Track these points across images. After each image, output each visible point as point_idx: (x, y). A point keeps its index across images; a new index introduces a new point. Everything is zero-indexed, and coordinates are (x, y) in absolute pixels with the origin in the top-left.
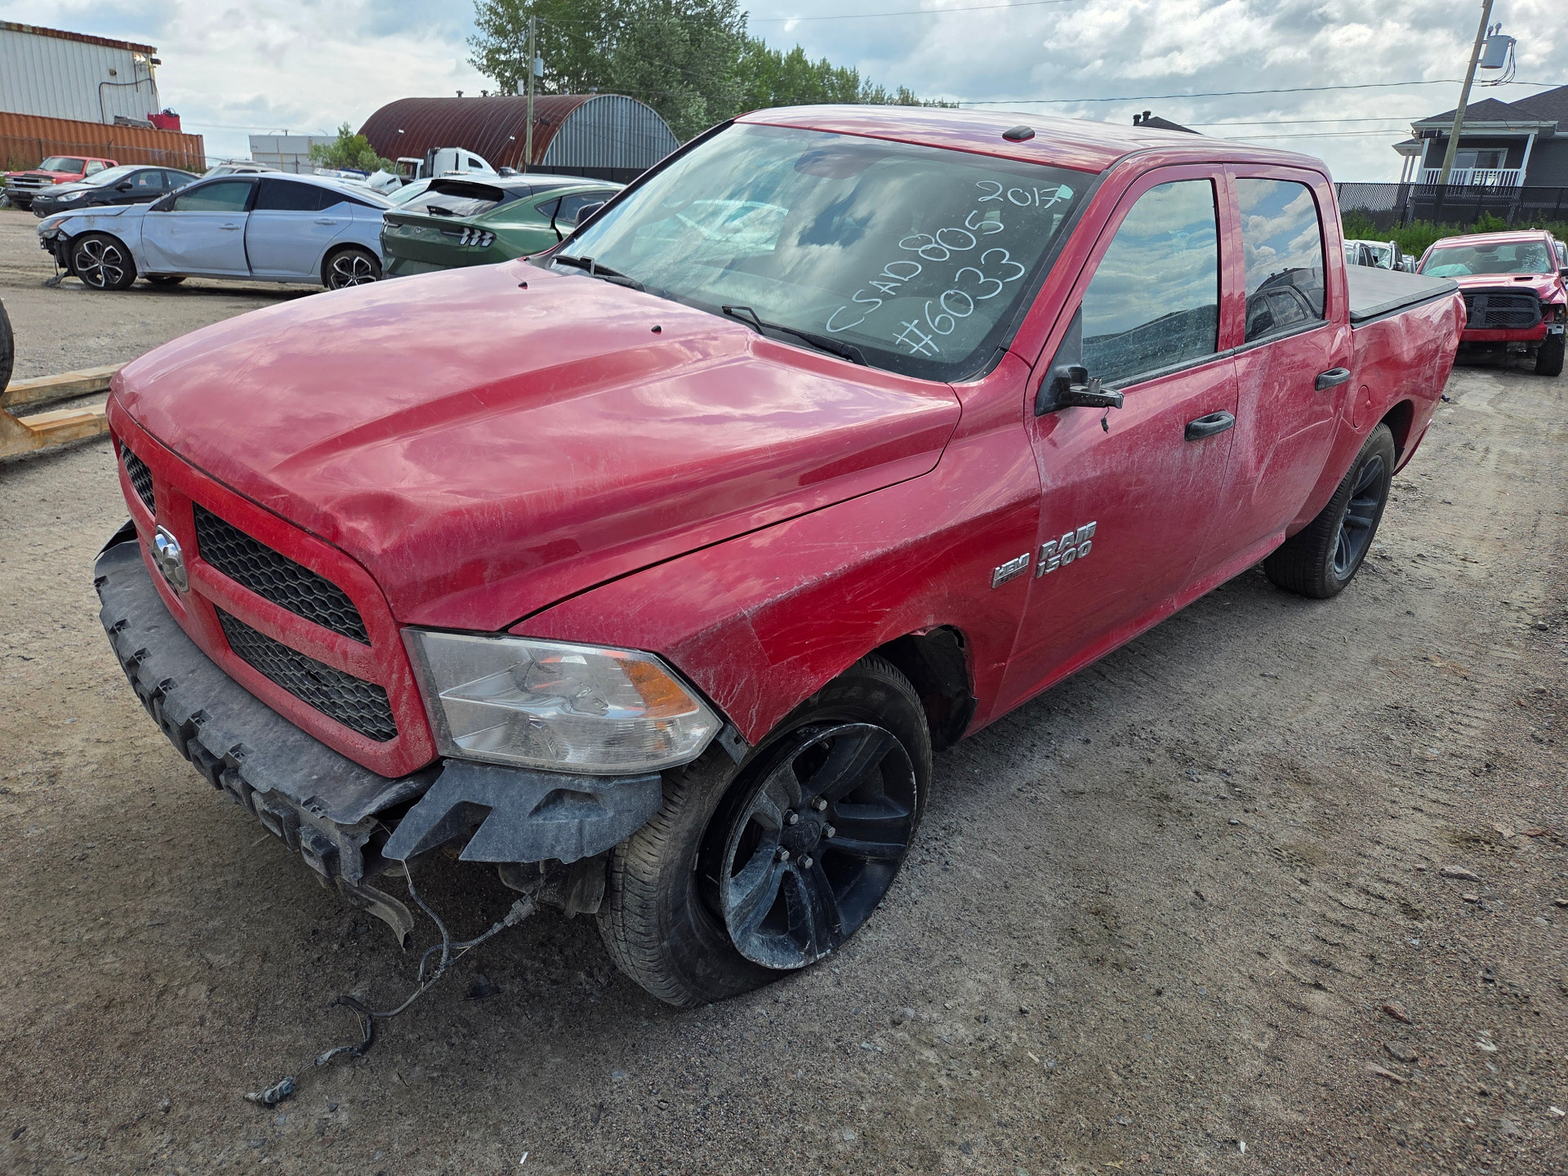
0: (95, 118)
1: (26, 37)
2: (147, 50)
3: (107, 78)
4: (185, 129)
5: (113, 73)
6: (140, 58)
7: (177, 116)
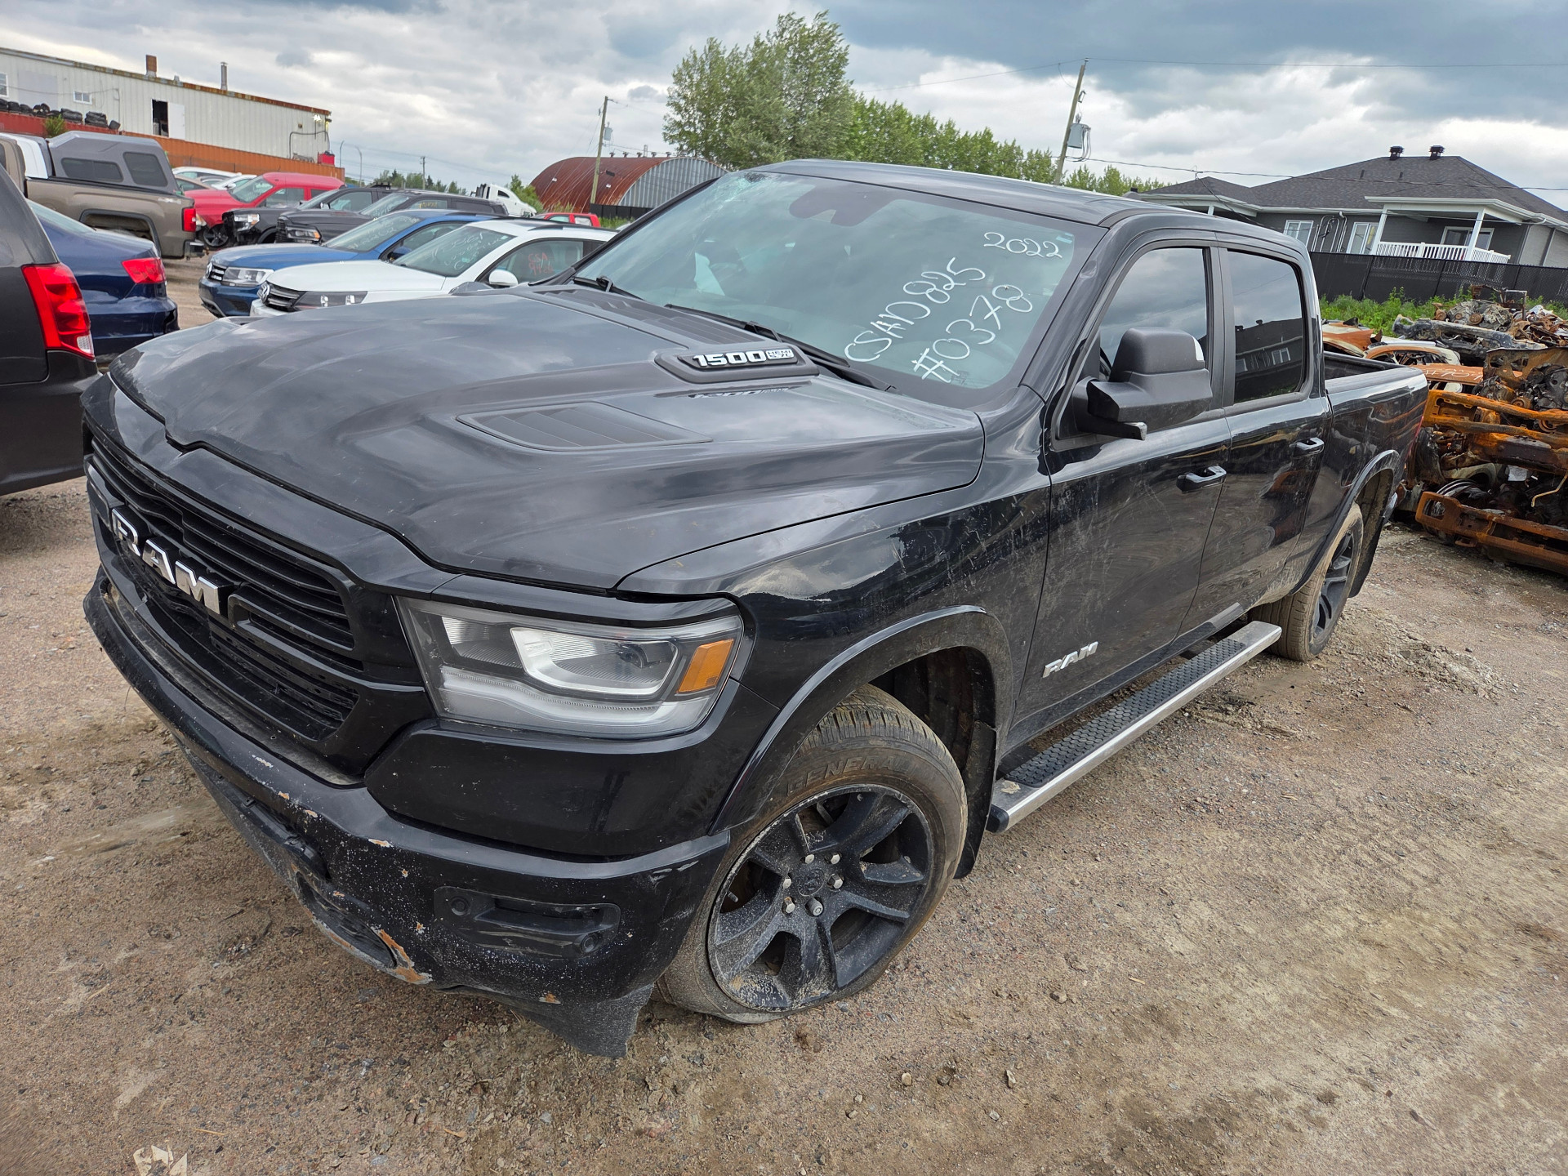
0: (285, 155)
1: (247, 103)
2: (325, 113)
3: (296, 129)
4: (337, 164)
5: (301, 126)
6: (317, 118)
7: (333, 156)
